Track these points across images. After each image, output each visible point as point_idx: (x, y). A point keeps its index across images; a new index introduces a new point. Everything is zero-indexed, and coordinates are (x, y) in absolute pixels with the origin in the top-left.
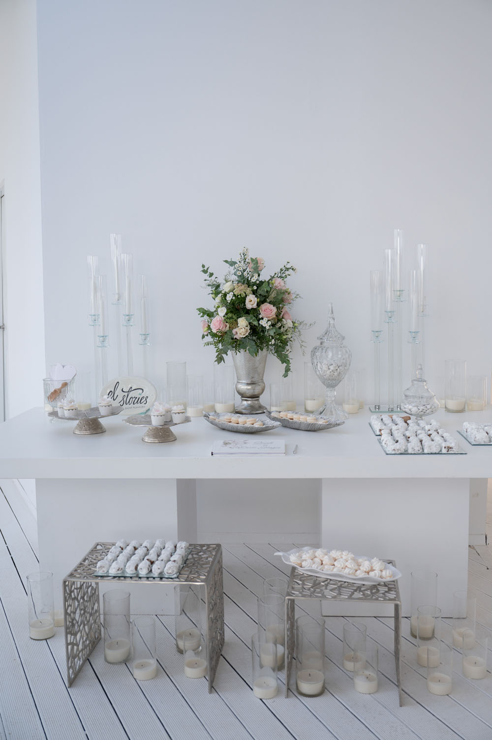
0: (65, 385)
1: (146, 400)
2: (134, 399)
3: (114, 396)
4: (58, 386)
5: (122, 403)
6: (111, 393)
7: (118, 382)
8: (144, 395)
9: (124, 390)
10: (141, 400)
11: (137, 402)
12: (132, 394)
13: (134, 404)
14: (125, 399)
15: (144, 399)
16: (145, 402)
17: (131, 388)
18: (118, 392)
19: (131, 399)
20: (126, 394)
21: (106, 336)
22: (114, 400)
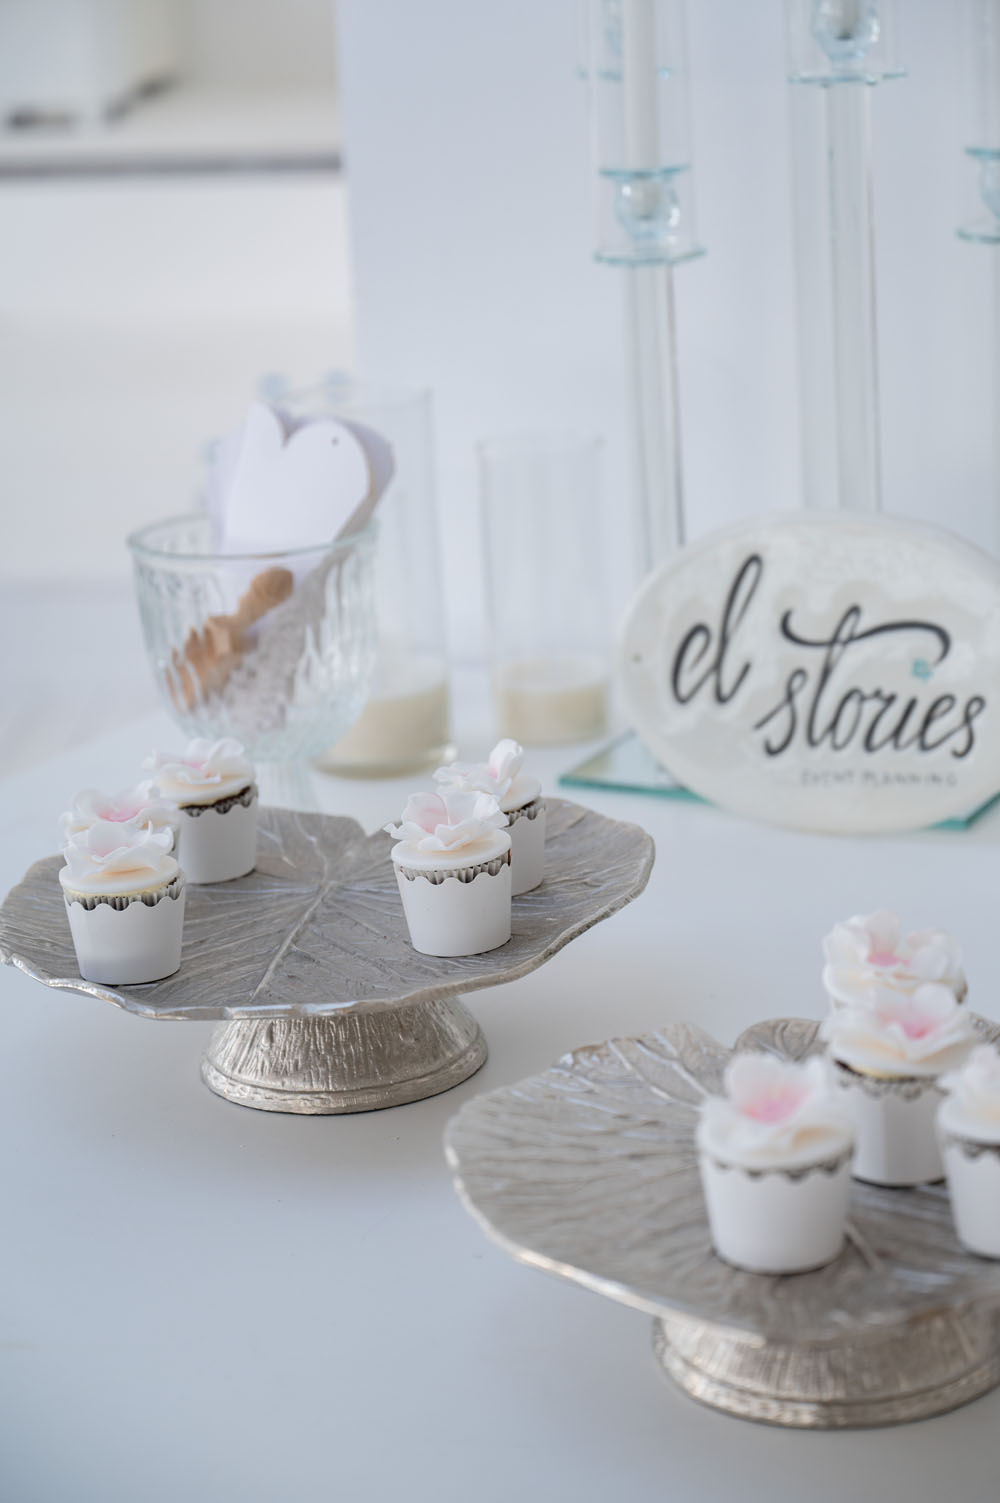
0: (276, 586)
1: (968, 719)
2: (871, 708)
3: (717, 666)
4: (227, 594)
5: (776, 731)
6: (698, 642)
7: (754, 559)
8: (957, 674)
9: (795, 626)
10: (928, 720)
11: (897, 732)
12: (855, 665)
13: (868, 745)
14: (803, 701)
15: (954, 717)
16: (959, 741)
17: (855, 610)
18: (755, 638)
19: (851, 708)
20: (813, 659)
21: (669, 172)
22: (721, 698)
